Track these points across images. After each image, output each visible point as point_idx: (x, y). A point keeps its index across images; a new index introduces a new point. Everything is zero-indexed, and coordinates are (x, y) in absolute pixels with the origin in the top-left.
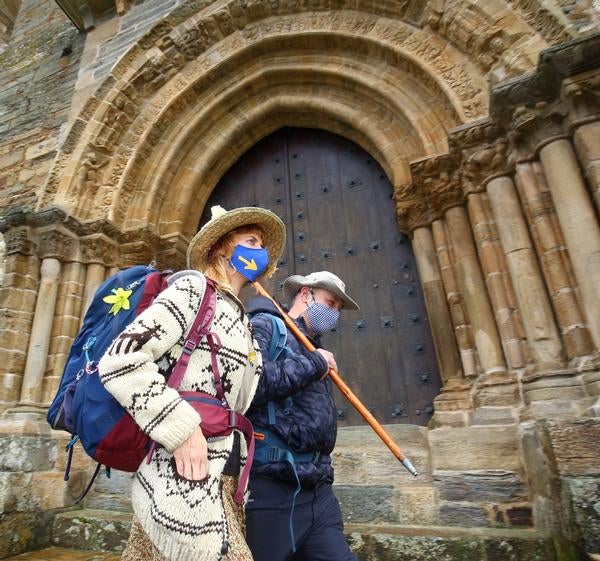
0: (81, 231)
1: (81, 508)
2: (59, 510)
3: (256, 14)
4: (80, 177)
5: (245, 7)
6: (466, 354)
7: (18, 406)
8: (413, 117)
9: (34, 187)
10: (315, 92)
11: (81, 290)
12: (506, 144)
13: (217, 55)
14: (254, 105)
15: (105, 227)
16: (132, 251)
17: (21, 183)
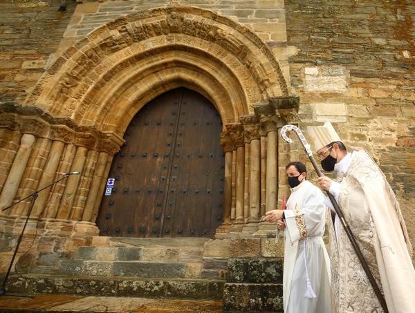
0: (52, 121)
1: (26, 273)
3: (174, 30)
4: (58, 90)
5: (169, 25)
6: (233, 209)
9: (25, 86)
10: (198, 76)
11: (46, 155)
12: (259, 127)
13: (151, 43)
14: (167, 73)
15: (69, 123)
16: (83, 137)
17: (16, 82)
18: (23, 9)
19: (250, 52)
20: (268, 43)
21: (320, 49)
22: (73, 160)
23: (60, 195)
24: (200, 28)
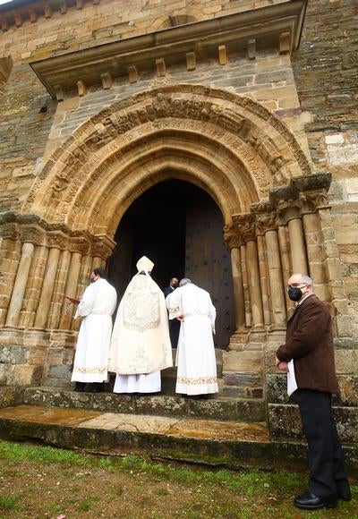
0: (48, 228)
1: (40, 385)
2: (28, 386)
3: (161, 114)
4: (50, 195)
5: (155, 110)
6: (248, 315)
7: (4, 327)
8: (237, 190)
9: (18, 195)
10: (190, 163)
11: (45, 263)
13: (137, 133)
14: (155, 164)
15: (63, 228)
16: (78, 242)
17: (9, 191)
18: (7, 116)
19: (254, 126)
20: (277, 113)
21: (343, 111)
22: (70, 267)
23: (60, 304)
24: (190, 108)
